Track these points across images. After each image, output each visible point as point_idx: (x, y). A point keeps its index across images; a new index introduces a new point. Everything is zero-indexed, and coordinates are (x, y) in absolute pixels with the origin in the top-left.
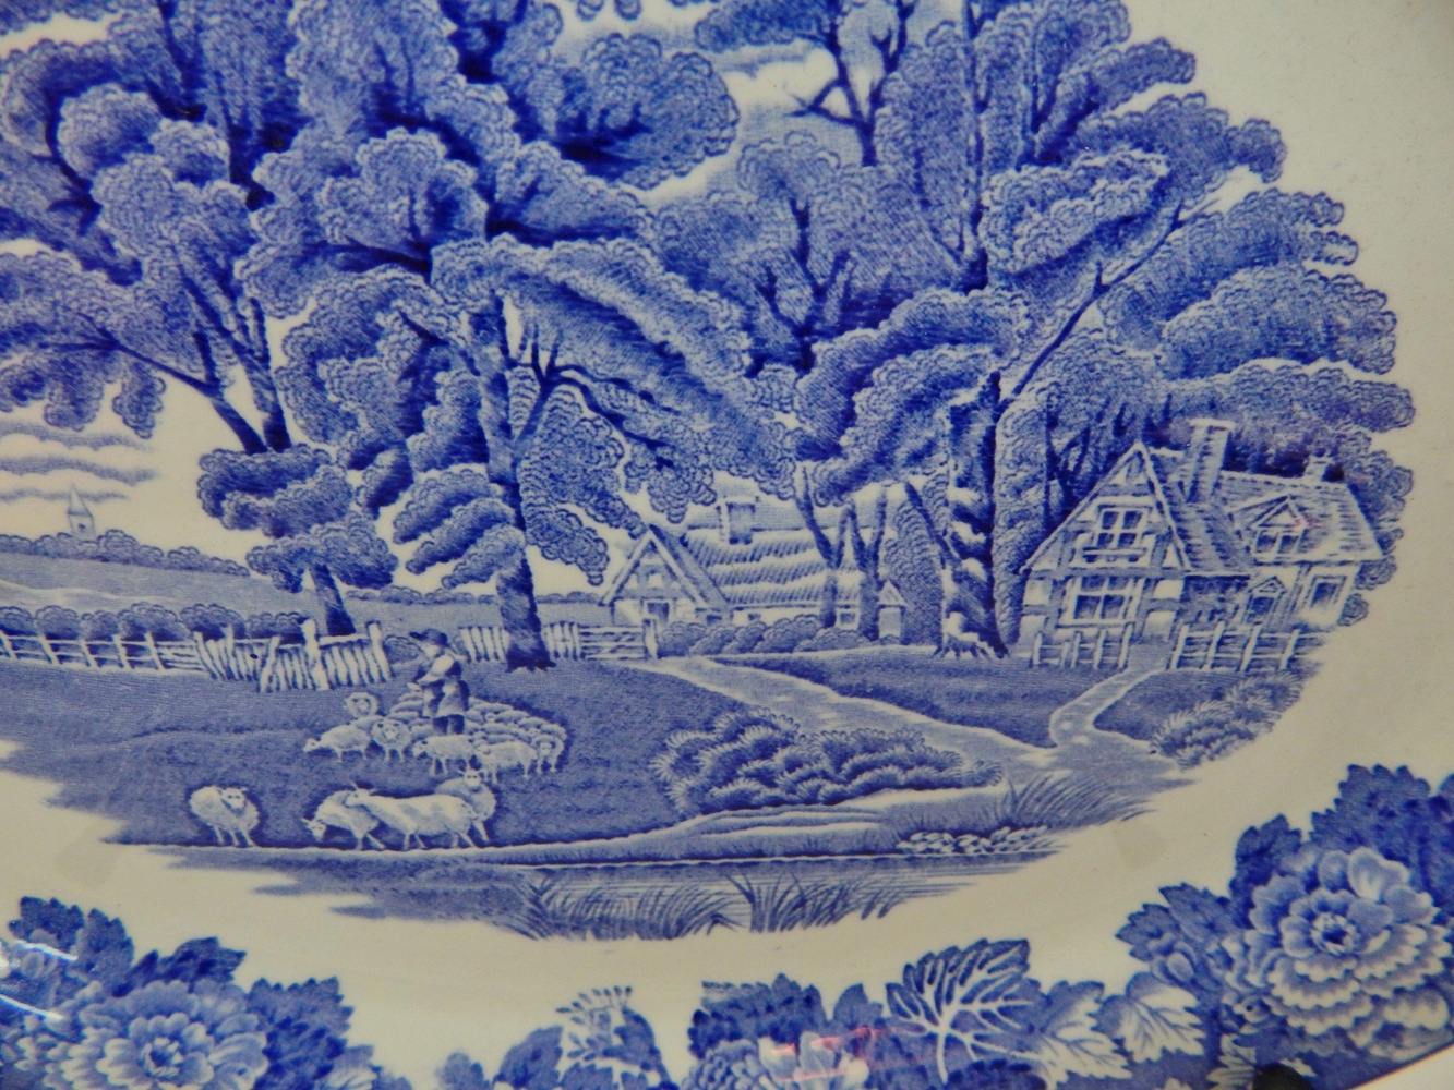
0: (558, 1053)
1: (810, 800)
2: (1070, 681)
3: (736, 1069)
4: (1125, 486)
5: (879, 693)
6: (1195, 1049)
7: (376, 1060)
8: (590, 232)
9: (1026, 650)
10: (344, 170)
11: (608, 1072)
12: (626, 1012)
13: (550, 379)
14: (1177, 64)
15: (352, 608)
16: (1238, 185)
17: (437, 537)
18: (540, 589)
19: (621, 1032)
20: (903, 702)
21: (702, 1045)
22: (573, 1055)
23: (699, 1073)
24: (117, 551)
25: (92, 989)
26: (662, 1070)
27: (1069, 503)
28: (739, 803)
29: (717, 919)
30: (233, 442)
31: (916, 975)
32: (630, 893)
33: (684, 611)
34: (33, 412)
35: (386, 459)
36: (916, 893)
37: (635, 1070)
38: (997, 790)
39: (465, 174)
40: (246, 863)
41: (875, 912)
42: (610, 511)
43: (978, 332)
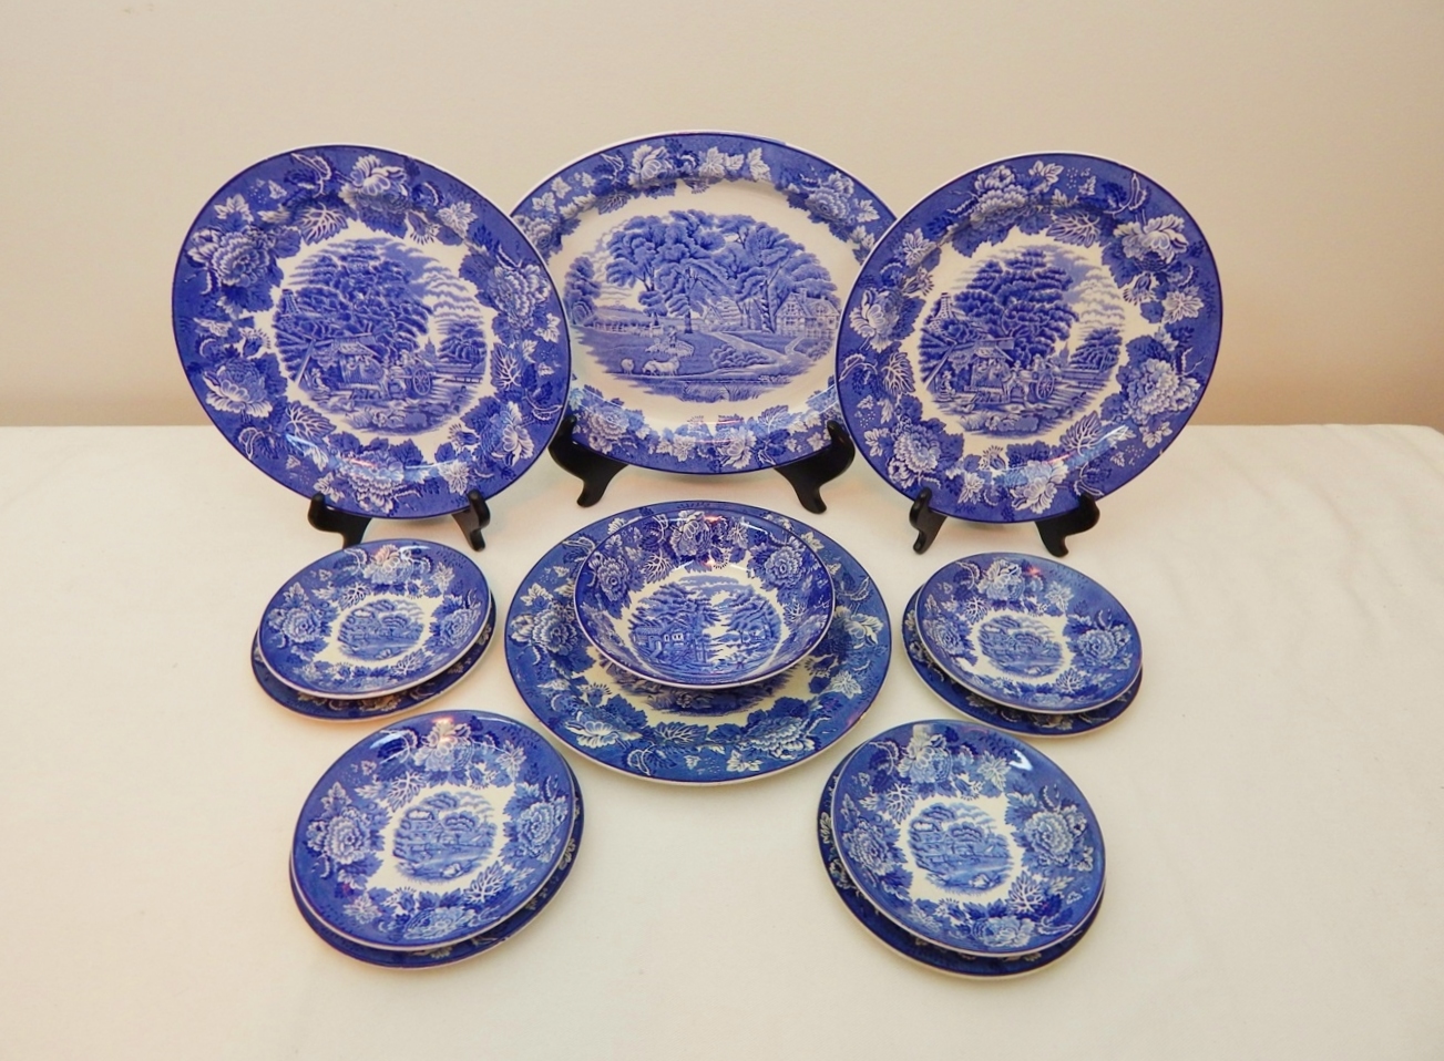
0: (688, 429)
1: (740, 366)
2: (787, 340)
3: (726, 434)
4: (791, 300)
5: (752, 341)
6: (820, 424)
8: (704, 258)
9: (778, 333)
10: (670, 249)
11: (698, 433)
12: (702, 422)
13: (696, 280)
14: (787, 236)
15: (660, 321)
16: (798, 253)
17: (675, 307)
18: (692, 316)
19: (701, 426)
20: (757, 343)
21: (718, 429)
22: (691, 430)
23: (718, 434)
24: (623, 309)
25: (597, 404)
26: (710, 434)
27: (782, 303)
28: (726, 366)
29: (722, 398)
30: (645, 289)
31: (765, 414)
32: (704, 389)
33: (716, 322)
34: (616, 284)
35: (669, 293)
36: (763, 392)
37: (704, 433)
38: (777, 365)
39: (687, 250)
40: (629, 379)
41: (755, 397)
42: (705, 303)
43: (762, 273)
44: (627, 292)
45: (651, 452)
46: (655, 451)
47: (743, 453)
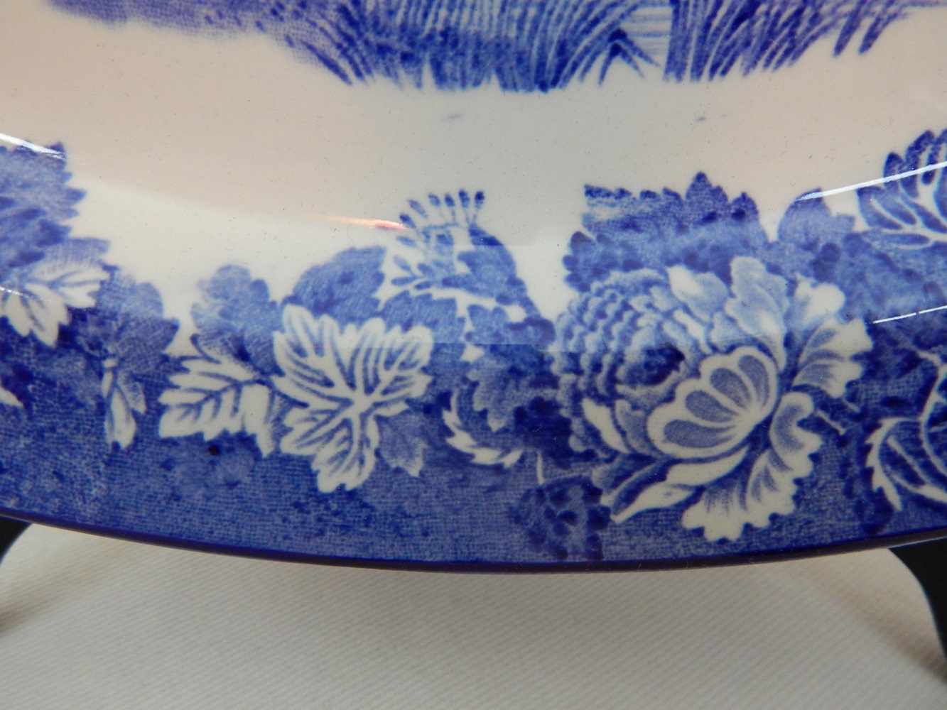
0: (379, 278)
3: (637, 302)
7: (110, 259)
11: (451, 303)
12: (475, 233)
19: (468, 259)
21: (585, 276)
22: (396, 282)
23: (583, 308)
26: (527, 303)
29: (618, 44)
37: (489, 304)
41: (858, 38)
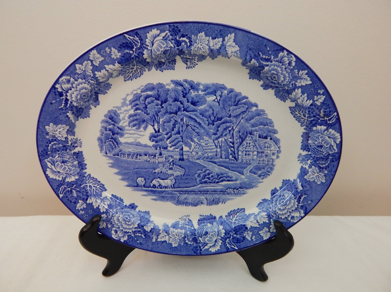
0: (179, 224)
1: (214, 182)
2: (245, 166)
3: (204, 227)
4: (248, 139)
5: (222, 166)
6: (267, 222)
7: (154, 223)
8: (193, 111)
9: (240, 161)
10: (171, 105)
11: (186, 227)
12: (189, 219)
13: (187, 126)
14: (247, 98)
15: (163, 152)
16: (254, 109)
17: (173, 143)
18: (184, 150)
19: (188, 222)
20: (226, 167)
21: (199, 224)
22: (181, 225)
23: (199, 228)
24: (138, 144)
25: (119, 208)
26: (194, 227)
27: (242, 141)
28: (205, 182)
29: (202, 203)
30: (154, 132)
31: (230, 214)
32: (191, 198)
33: (200, 153)
34: (134, 128)
35: (169, 134)
36: (229, 199)
37: (190, 227)
38: (238, 182)
39: (182, 106)
40: (142, 190)
41: (223, 203)
42: (193, 141)
43: (231, 122)
44: (141, 133)
45: (154, 240)
46: (156, 239)
47: (216, 241)
